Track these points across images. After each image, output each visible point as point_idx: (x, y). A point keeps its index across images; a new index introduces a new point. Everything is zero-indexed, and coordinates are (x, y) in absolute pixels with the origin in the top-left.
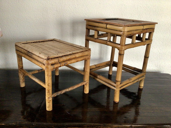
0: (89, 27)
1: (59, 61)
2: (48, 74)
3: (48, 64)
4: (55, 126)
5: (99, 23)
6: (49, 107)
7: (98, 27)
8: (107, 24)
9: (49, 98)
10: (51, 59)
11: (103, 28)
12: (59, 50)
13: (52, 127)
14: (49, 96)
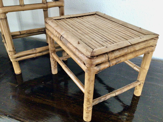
1: (108, 59)
2: (89, 79)
3: (91, 65)
6: (87, 118)
9: (88, 108)
10: (97, 56)
12: (105, 34)
14: (88, 106)
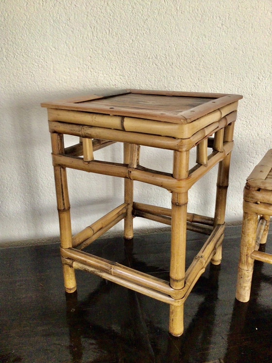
0: (61, 128)
5: (94, 116)
7: (91, 126)
8: (123, 117)
11: (111, 129)
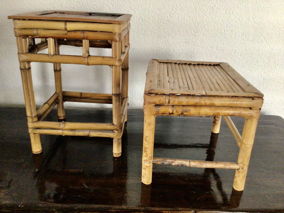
1: (169, 102)
4: (59, 210)
13: (53, 211)
14: (145, 159)
